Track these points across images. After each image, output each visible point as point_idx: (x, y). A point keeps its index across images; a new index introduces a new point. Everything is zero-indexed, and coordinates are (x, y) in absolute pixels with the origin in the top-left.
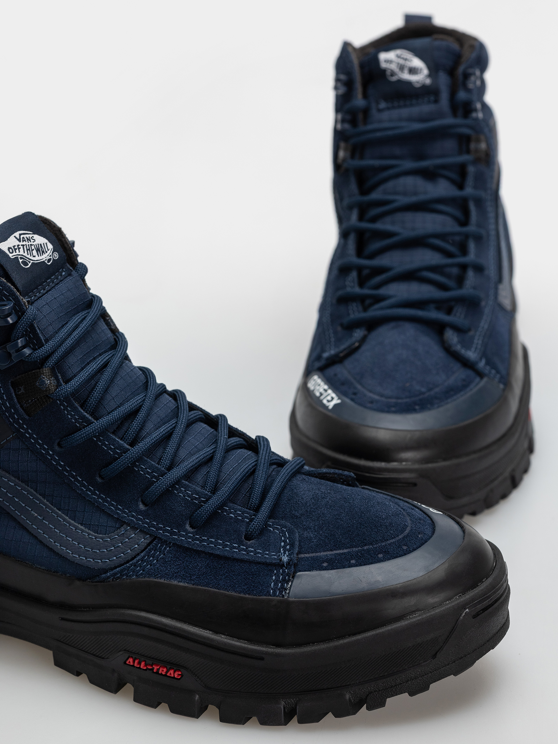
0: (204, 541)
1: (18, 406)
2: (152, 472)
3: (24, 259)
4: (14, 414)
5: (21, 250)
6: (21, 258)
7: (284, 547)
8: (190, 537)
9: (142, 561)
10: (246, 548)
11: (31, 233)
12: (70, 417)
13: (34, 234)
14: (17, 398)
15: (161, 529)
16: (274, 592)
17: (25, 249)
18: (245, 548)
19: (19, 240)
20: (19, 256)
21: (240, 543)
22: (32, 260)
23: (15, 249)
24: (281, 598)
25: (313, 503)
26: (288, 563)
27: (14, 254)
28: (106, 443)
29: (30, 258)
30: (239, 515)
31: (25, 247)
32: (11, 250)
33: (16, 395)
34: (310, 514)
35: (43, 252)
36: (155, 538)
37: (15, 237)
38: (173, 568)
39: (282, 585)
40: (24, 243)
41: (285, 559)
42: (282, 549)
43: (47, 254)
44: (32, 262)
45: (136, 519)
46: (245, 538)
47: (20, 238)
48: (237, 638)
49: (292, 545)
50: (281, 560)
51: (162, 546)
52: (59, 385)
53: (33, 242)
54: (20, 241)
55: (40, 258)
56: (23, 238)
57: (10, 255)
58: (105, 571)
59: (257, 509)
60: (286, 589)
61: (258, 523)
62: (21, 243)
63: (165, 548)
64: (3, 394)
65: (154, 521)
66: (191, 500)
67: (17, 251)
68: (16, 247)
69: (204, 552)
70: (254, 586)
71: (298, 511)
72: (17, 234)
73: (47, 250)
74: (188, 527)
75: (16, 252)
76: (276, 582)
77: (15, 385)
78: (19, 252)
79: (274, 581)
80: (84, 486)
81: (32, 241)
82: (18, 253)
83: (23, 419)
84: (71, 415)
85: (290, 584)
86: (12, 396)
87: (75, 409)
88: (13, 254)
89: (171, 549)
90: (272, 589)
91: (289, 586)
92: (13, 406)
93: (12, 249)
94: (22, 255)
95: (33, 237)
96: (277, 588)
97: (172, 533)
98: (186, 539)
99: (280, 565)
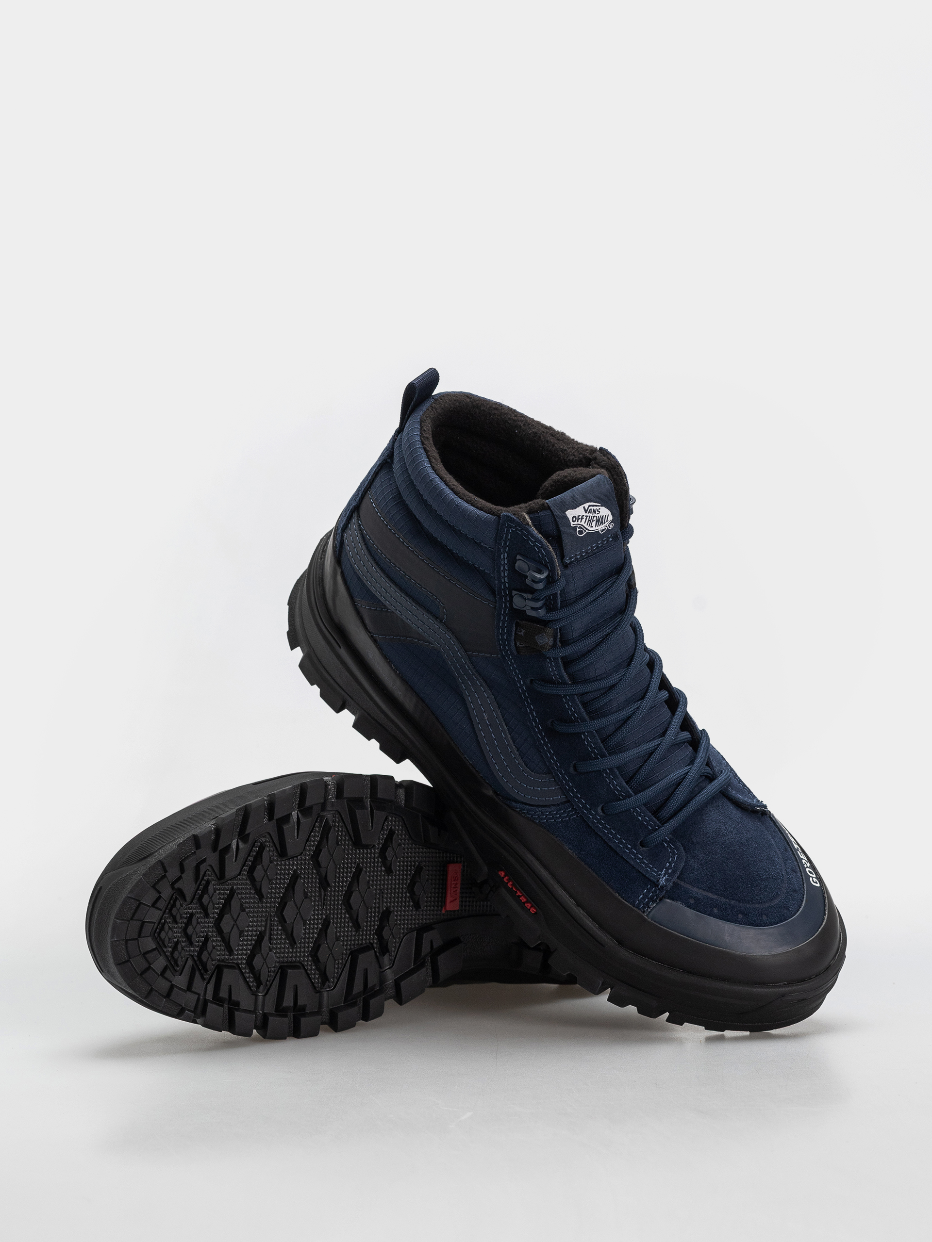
0: (606, 828)
1: (513, 643)
2: (594, 748)
3: (581, 528)
4: (507, 645)
5: (584, 520)
6: (579, 528)
7: (667, 869)
8: (597, 819)
9: (550, 813)
10: (637, 853)
11: (600, 505)
12: (551, 670)
13: (602, 506)
14: (515, 637)
15: (577, 798)
16: (639, 904)
17: (587, 520)
18: (635, 852)
19: (586, 511)
20: (579, 526)
21: (634, 847)
22: (589, 530)
23: (579, 519)
24: (641, 913)
25: (712, 837)
26: (662, 887)
27: (576, 523)
28: (570, 704)
29: (587, 527)
30: (646, 821)
31: (588, 518)
32: (574, 519)
33: (515, 634)
34: (705, 845)
35: (602, 523)
36: (568, 801)
37: (584, 507)
38: (571, 835)
39: (648, 902)
40: (589, 514)
41: (662, 882)
42: (665, 870)
43: (604, 525)
44: (587, 531)
45: (563, 776)
46: (640, 843)
47: (588, 509)
48: (592, 919)
49: (674, 872)
50: (658, 881)
51: (571, 811)
52: (554, 646)
53: (597, 514)
54: (586, 513)
55: (597, 528)
56: (591, 509)
57: (572, 523)
58: (516, 801)
59: (664, 822)
60: (649, 907)
61: (657, 837)
62: (587, 514)
63: (573, 815)
64: (506, 627)
65: (576, 788)
66: (614, 789)
67: (580, 520)
68: (580, 517)
69: (601, 837)
70: (625, 890)
71: (697, 838)
72: (586, 505)
73: (606, 521)
74: (599, 810)
75: (578, 522)
76: (645, 896)
77: (517, 625)
78: (581, 522)
79: (643, 894)
80: (536, 722)
81: (597, 512)
82: (579, 523)
83: (512, 653)
84: (552, 669)
85: (654, 905)
86: (512, 634)
87: (558, 667)
88: (574, 523)
89: (577, 818)
90: (638, 901)
91: (652, 907)
92: (509, 641)
93: (576, 518)
94: (582, 525)
95: (600, 509)
96: (643, 902)
97: (585, 807)
98: (593, 818)
99: (655, 884)
